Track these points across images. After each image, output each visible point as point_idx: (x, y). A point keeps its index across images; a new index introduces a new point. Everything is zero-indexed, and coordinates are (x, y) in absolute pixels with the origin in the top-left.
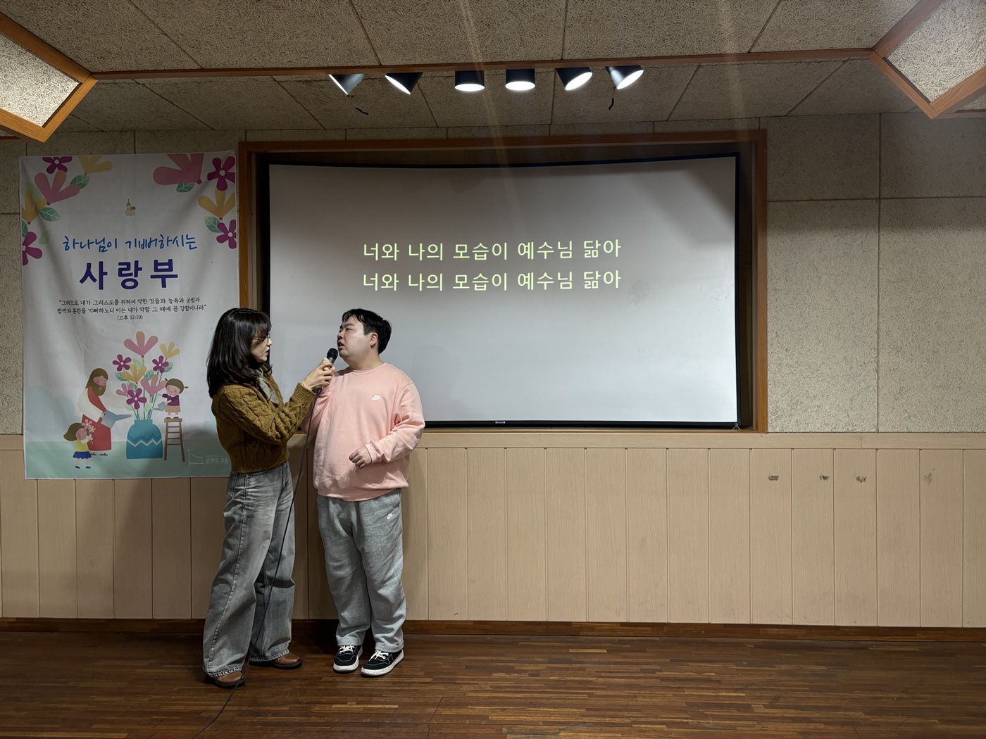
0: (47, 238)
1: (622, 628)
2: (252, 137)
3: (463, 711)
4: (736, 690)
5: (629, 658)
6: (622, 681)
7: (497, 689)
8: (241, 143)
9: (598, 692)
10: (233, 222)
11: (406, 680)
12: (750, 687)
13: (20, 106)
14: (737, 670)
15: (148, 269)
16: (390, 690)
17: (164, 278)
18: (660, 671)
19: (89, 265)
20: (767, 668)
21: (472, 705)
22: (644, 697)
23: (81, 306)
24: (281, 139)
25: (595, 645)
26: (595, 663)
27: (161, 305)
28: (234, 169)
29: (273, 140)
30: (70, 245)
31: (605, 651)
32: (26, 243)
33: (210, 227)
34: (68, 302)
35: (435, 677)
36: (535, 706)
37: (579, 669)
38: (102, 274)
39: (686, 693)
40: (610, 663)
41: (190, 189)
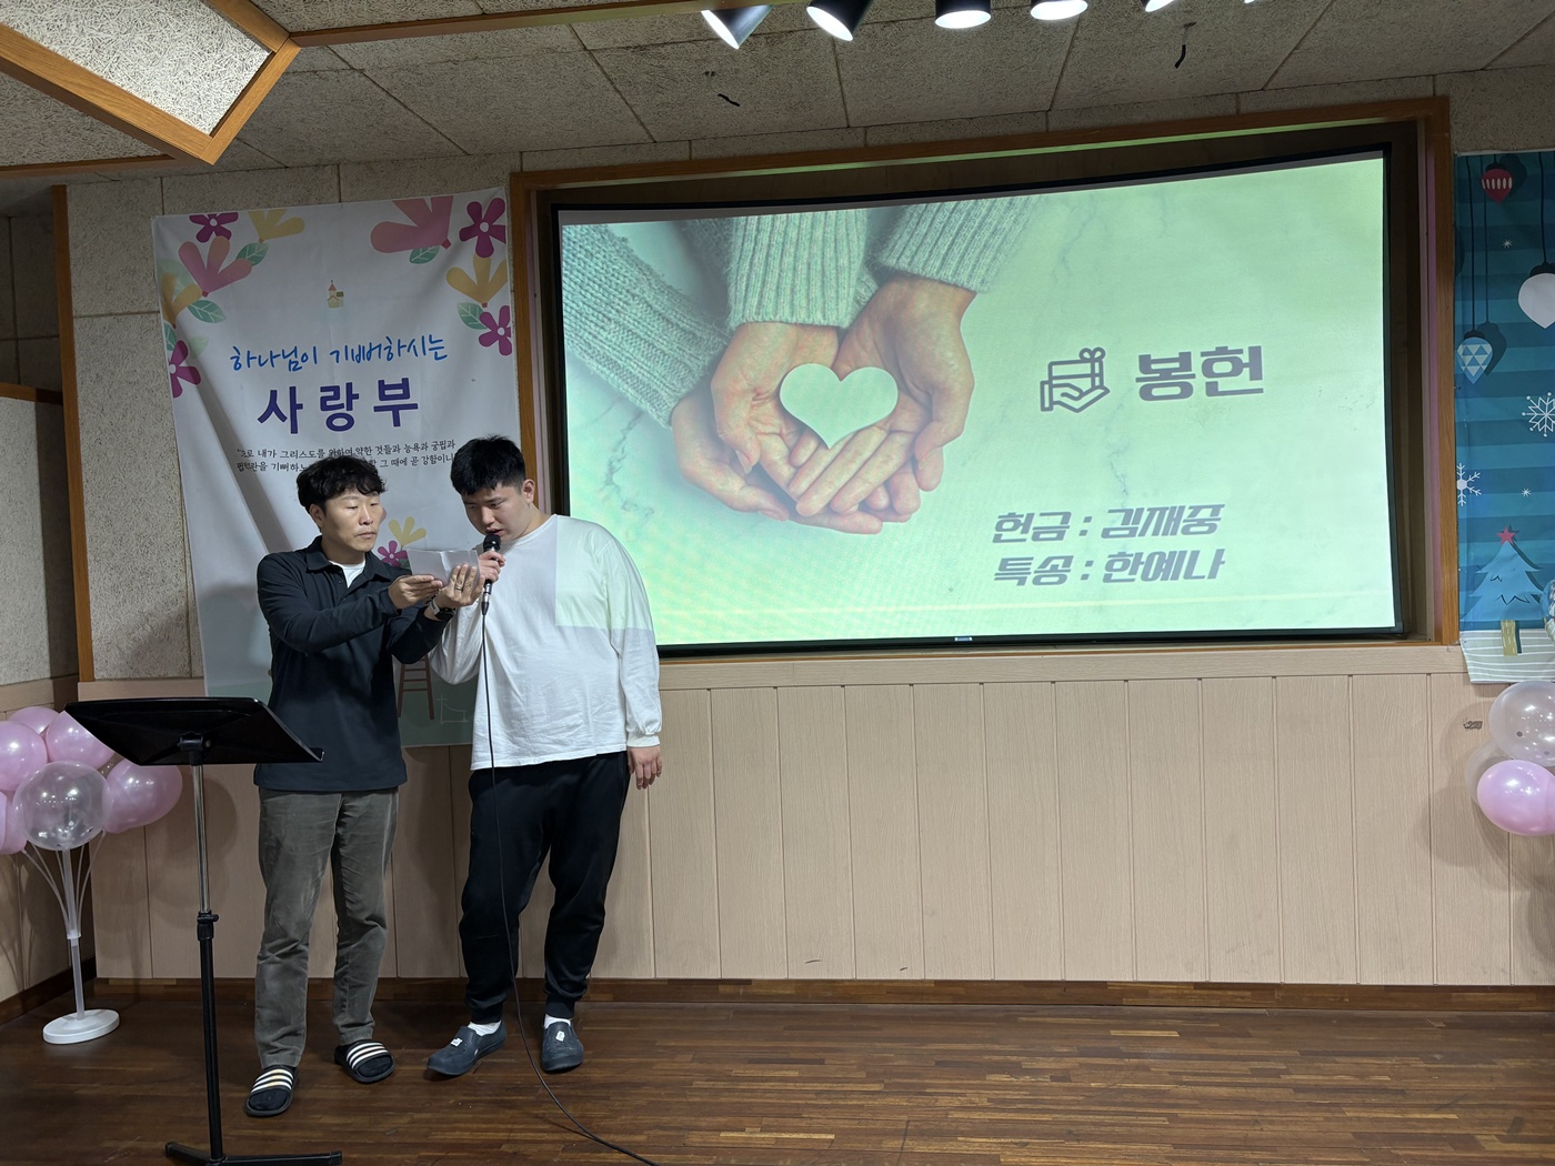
1: (1198, 992)
2: (530, 164)
3: (950, 1147)
4: (1438, 1108)
5: (1222, 1047)
6: (1223, 1091)
7: (1000, 1104)
8: (513, 175)
9: (1187, 1113)
10: (504, 311)
11: (838, 1087)
12: (1461, 1103)
13: (175, 96)
14: (1429, 1070)
15: (368, 398)
16: (815, 1106)
17: (396, 410)
18: (1287, 1072)
19: (274, 394)
20: (1481, 1066)
21: (963, 1134)
22: (1272, 1123)
23: (259, 460)
24: (580, 163)
25: (1154, 1022)
26: (1163, 1056)
27: (394, 456)
28: (504, 220)
29: (568, 166)
30: (243, 360)
31: (1175, 1034)
33: (467, 321)
35: (886, 1081)
36: (1078, 1137)
37: (1137, 1068)
38: (295, 407)
39: (1348, 1114)
40: (1189, 1057)
41: (431, 257)
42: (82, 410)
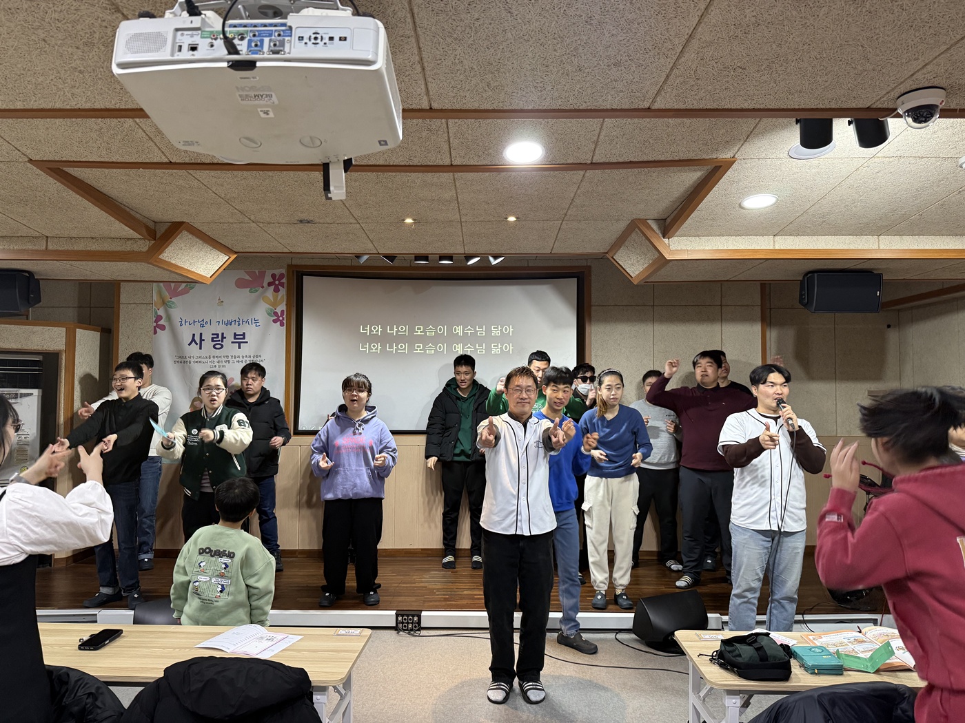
0: (169, 318)
2: (295, 262)
3: (413, 585)
8: (288, 265)
10: (282, 311)
15: (230, 338)
17: (239, 343)
19: (194, 335)
23: (188, 359)
24: (312, 264)
27: (237, 359)
28: (284, 280)
29: (307, 264)
30: (183, 323)
32: (156, 321)
33: (268, 314)
34: (180, 357)
38: (201, 340)
41: (257, 291)
42: (120, 337)
